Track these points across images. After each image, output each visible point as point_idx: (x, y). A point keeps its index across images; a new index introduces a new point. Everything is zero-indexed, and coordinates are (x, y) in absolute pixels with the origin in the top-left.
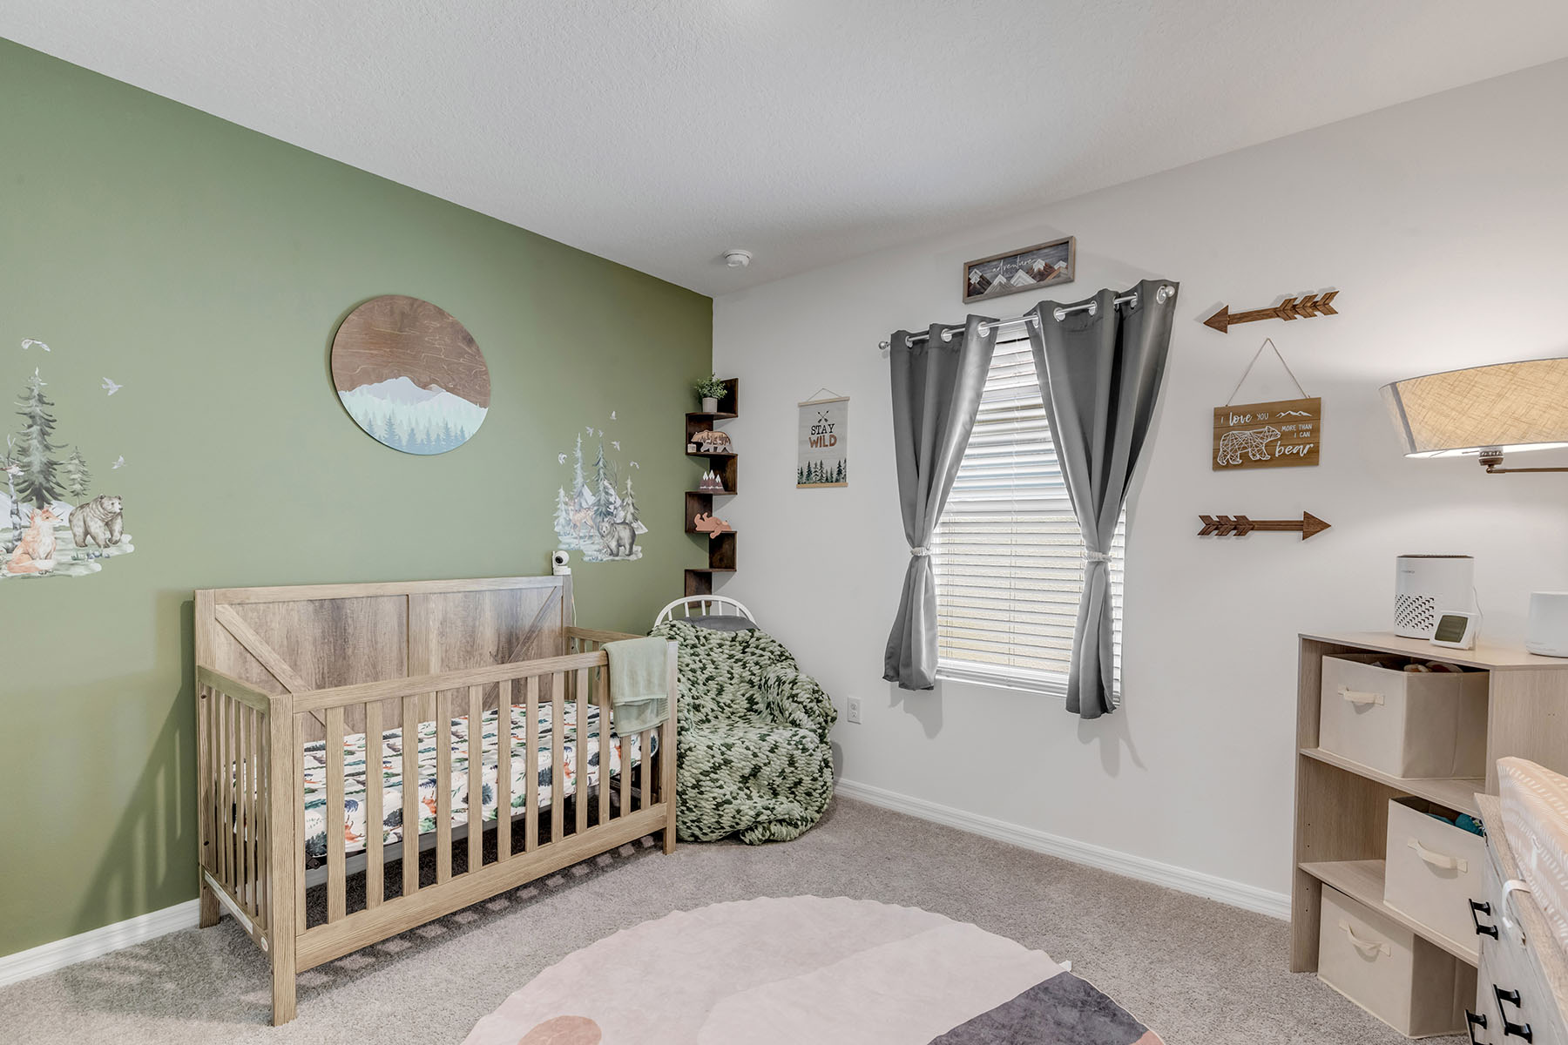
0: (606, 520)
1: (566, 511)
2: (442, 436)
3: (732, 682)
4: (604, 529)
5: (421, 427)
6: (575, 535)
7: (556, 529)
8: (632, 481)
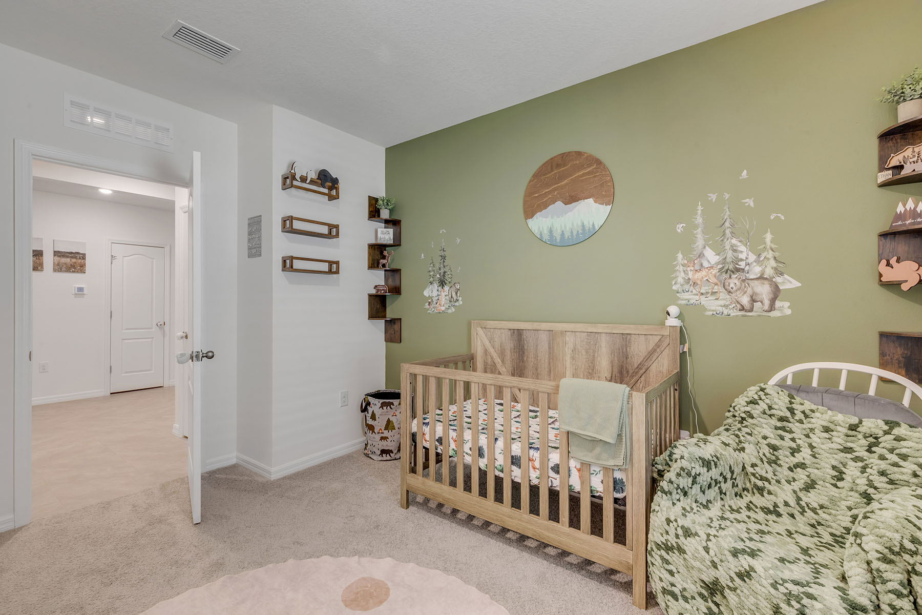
0: (734, 276)
1: (684, 271)
2: (580, 231)
3: (839, 484)
4: (732, 285)
5: (568, 229)
6: (694, 292)
7: (674, 288)
8: (772, 234)
